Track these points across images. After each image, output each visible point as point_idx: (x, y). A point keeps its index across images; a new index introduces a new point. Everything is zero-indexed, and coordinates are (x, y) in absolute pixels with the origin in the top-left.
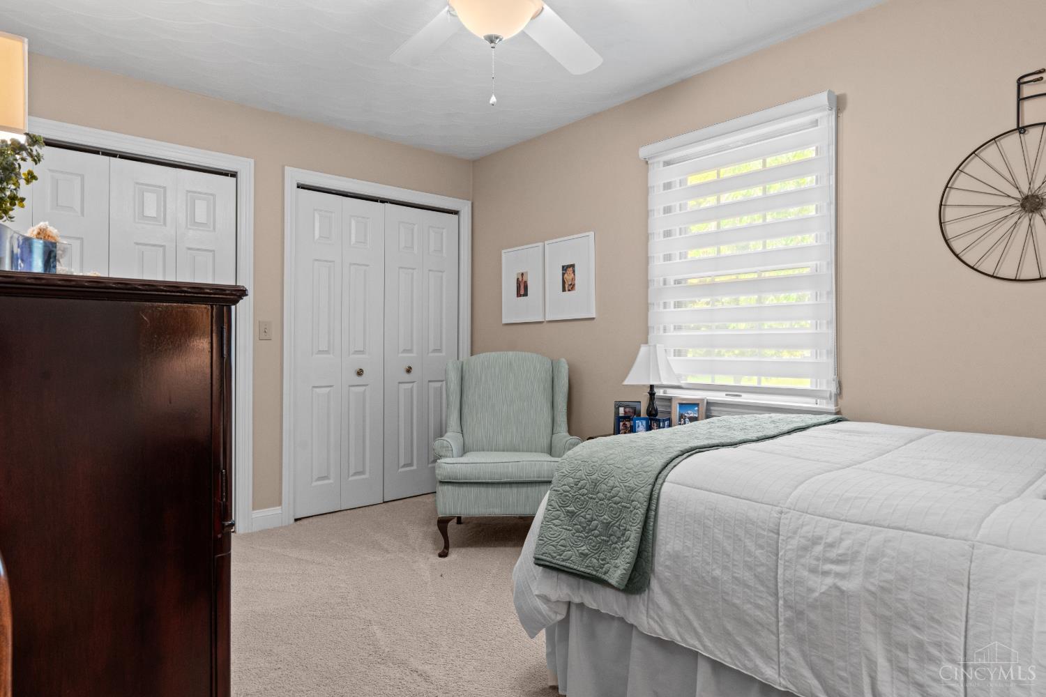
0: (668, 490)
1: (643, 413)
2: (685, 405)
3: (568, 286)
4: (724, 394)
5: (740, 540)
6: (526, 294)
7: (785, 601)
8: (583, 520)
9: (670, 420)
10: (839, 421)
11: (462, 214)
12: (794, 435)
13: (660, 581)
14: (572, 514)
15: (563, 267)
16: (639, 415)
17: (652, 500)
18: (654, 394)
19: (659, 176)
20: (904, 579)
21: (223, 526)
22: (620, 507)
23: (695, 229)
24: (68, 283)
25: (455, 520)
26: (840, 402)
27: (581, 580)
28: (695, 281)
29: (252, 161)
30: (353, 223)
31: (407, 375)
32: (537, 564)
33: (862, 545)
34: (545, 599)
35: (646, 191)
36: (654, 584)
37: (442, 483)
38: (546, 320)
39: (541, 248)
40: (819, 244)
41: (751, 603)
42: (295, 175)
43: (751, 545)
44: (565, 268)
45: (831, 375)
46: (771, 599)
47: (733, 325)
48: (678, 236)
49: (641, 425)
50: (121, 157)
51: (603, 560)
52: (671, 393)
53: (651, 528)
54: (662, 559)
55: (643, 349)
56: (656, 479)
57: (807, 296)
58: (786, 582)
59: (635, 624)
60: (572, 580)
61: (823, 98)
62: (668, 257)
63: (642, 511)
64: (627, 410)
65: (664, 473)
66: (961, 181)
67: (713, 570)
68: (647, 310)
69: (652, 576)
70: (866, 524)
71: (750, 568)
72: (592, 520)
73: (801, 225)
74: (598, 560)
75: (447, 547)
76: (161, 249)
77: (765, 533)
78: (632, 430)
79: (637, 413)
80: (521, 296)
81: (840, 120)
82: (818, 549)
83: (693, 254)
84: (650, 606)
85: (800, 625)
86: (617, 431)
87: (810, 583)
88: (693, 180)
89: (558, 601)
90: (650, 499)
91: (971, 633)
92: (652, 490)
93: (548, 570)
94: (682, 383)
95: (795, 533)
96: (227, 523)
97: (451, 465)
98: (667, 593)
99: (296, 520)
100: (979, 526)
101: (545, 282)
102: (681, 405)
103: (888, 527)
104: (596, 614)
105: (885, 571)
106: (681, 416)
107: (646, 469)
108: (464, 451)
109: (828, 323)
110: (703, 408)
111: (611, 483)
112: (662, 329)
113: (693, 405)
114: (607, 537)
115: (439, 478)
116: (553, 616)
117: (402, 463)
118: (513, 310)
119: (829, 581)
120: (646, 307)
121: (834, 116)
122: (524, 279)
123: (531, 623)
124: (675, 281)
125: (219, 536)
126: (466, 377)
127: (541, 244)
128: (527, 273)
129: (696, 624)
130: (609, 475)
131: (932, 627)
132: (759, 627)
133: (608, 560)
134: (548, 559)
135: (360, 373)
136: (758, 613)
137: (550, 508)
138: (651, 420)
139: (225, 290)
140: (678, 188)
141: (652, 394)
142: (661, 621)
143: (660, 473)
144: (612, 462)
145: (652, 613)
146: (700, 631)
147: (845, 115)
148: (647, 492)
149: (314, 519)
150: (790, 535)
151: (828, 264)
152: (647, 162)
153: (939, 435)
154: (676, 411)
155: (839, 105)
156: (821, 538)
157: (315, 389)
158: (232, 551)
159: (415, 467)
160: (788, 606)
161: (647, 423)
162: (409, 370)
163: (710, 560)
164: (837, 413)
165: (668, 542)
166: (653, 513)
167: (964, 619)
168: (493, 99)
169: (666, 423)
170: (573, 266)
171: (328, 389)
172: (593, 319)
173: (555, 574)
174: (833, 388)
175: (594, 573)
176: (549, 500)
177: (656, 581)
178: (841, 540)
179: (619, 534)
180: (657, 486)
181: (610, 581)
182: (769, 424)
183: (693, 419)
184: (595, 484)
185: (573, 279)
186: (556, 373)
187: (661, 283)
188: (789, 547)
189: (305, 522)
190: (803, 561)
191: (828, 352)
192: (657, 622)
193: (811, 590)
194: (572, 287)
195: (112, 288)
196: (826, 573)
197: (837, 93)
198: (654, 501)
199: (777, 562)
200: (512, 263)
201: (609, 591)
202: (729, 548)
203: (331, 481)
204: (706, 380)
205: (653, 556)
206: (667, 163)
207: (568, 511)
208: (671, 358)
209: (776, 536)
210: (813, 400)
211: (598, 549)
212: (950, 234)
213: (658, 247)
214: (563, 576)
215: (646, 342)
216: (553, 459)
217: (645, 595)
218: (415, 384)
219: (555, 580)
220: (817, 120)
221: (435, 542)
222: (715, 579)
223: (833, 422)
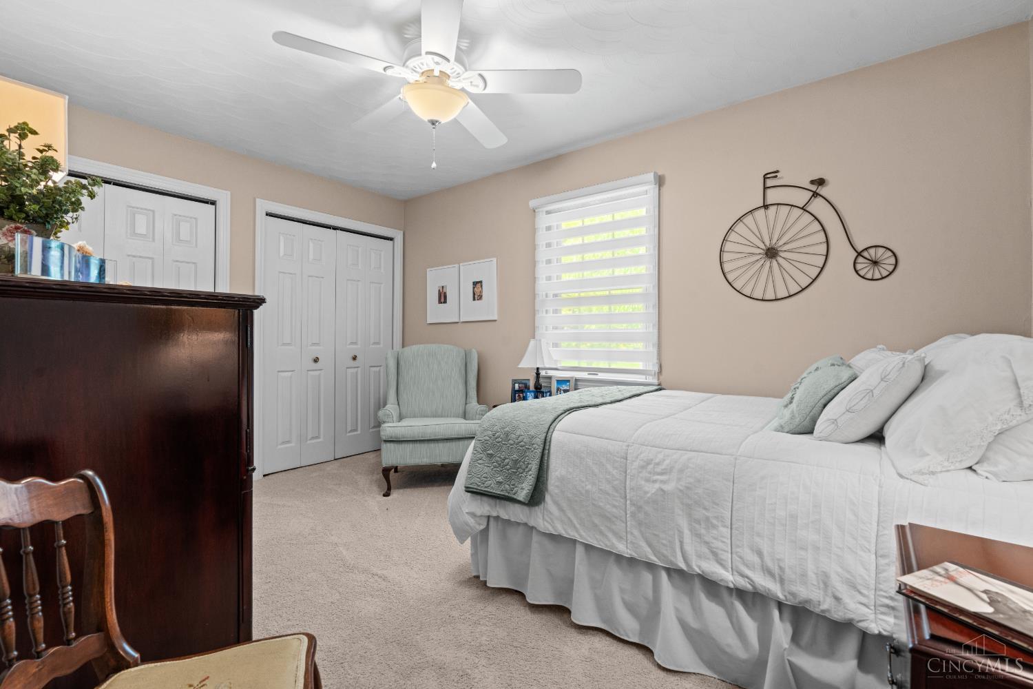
0: (557, 436)
1: (532, 387)
2: (560, 382)
3: (477, 296)
4: (586, 373)
5: (603, 465)
6: (445, 302)
7: (631, 501)
8: (499, 459)
9: (550, 392)
10: (660, 389)
11: (395, 240)
12: (633, 399)
13: (552, 496)
14: (491, 455)
15: (474, 283)
16: (529, 389)
17: (546, 443)
18: (539, 374)
19: (543, 221)
20: (699, 481)
21: (248, 470)
22: (524, 449)
23: (566, 259)
24: (112, 291)
25: (393, 470)
26: (661, 377)
27: (498, 501)
28: (564, 296)
29: (229, 193)
30: (311, 244)
31: (352, 362)
32: (466, 491)
33: (676, 462)
34: (473, 515)
35: (534, 231)
36: (548, 498)
37: (386, 441)
38: (462, 320)
39: (457, 269)
40: (648, 273)
41: (609, 504)
42: (264, 205)
43: (609, 467)
44: (475, 284)
45: (655, 360)
46: (622, 500)
47: (587, 326)
48: (555, 264)
49: (530, 395)
50: (115, 184)
51: (513, 485)
52: (551, 373)
53: (546, 462)
54: (553, 482)
55: (532, 342)
56: (549, 429)
57: (639, 307)
58: (632, 489)
59: (536, 526)
60: (492, 501)
61: (651, 176)
62: (549, 278)
63: (539, 451)
64: (521, 385)
65: (554, 424)
66: (733, 237)
67: (586, 485)
68: (534, 315)
69: (546, 493)
70: (678, 449)
71: (608, 482)
72: (505, 459)
73: (636, 260)
74: (509, 485)
75: (389, 489)
76: (151, 261)
77: (619, 459)
78: (525, 399)
79: (527, 387)
80: (441, 303)
81: (661, 191)
82: (651, 467)
83: (566, 277)
84: (545, 513)
85: (640, 515)
86: (513, 400)
87: (646, 489)
88: (565, 225)
89: (481, 516)
90: (545, 442)
91: (734, 509)
92: (546, 437)
93: (474, 495)
94: (559, 366)
95: (637, 458)
96: (250, 468)
97: (391, 428)
98: (556, 503)
99: (264, 476)
100: (740, 446)
101: (460, 293)
102: (558, 381)
103: (691, 451)
104: (508, 522)
105: (688, 477)
106: (558, 389)
107: (542, 423)
108: (401, 418)
109: (653, 325)
110: (572, 383)
111: (518, 433)
112: (544, 328)
113: (566, 381)
114: (515, 470)
115: (384, 438)
116: (477, 527)
117: (349, 429)
118: (436, 313)
119: (657, 486)
120: (533, 313)
121: (657, 189)
122: (444, 290)
123: (461, 534)
124: (553, 295)
125: (245, 477)
126: (402, 363)
127: (457, 265)
128: (446, 286)
129: (575, 522)
130: (516, 428)
131: (713, 508)
132: (614, 519)
133: (516, 485)
134: (475, 487)
135: (316, 360)
136: (614, 510)
137: (475, 452)
138: (537, 392)
139: (234, 298)
140: (555, 230)
141: (538, 374)
142: (553, 523)
143: (551, 425)
144: (518, 419)
145: (545, 516)
146: (578, 526)
147: (664, 189)
148: (543, 438)
149: (280, 474)
150: (634, 459)
151: (654, 286)
152: (534, 211)
153: (719, 397)
154: (554, 386)
155: (660, 181)
156: (652, 460)
157: (280, 374)
158: (253, 489)
159: (359, 432)
160: (633, 504)
161: (535, 395)
162: (355, 358)
163: (584, 479)
164: (659, 385)
165: (557, 469)
166: (547, 451)
167: (731, 501)
168: (434, 165)
169: (548, 394)
170: (481, 282)
171: (290, 374)
172: (495, 320)
173: (479, 497)
174: (656, 369)
175: (507, 494)
176: (475, 447)
177: (549, 496)
178: (664, 460)
179: (524, 467)
180: (550, 434)
181: (518, 499)
182: (616, 392)
183: (565, 391)
184: (507, 434)
185: (481, 292)
186: (468, 360)
187: (544, 297)
188: (633, 467)
189: (270, 476)
190: (641, 475)
191: (653, 345)
192: (550, 523)
193: (646, 493)
194: (480, 297)
195: (146, 295)
196: (655, 481)
197: (659, 174)
198: (548, 444)
199: (626, 476)
200: (435, 278)
201: (517, 506)
202: (596, 471)
203: (292, 445)
204: (574, 364)
205: (547, 480)
206: (548, 213)
207: (488, 454)
208: (551, 349)
209: (625, 461)
210: (644, 377)
211: (509, 478)
212: (726, 270)
213: (542, 271)
214: (485, 499)
215: (534, 338)
216: (467, 422)
217: (542, 506)
218: (359, 369)
219: (480, 501)
220: (647, 191)
221: (379, 486)
222: (587, 491)
223: (657, 390)
